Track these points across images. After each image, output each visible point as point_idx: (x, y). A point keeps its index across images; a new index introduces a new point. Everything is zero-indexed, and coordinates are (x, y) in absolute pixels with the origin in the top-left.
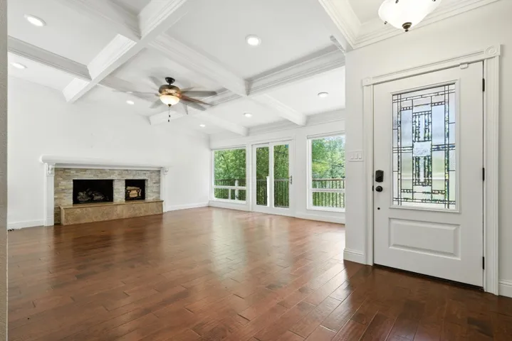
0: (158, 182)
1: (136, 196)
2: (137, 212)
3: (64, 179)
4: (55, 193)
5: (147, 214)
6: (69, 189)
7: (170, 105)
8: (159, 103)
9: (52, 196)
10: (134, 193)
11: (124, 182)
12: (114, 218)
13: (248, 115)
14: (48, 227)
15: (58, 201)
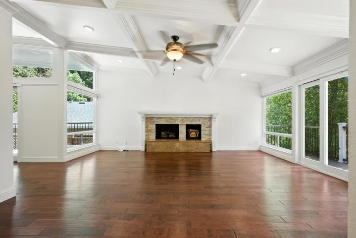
0: (210, 126)
1: (195, 136)
2: (190, 148)
3: (151, 124)
4: (146, 132)
5: (197, 151)
6: (153, 130)
7: (175, 60)
8: (167, 60)
9: (144, 133)
10: (193, 134)
11: (185, 126)
12: (174, 150)
13: (276, 50)
14: (142, 151)
15: (148, 137)
